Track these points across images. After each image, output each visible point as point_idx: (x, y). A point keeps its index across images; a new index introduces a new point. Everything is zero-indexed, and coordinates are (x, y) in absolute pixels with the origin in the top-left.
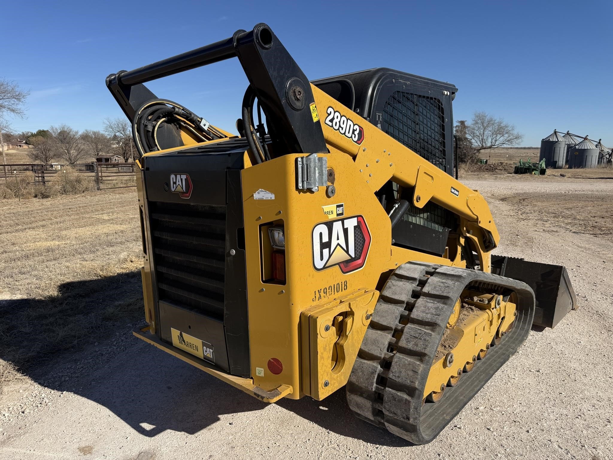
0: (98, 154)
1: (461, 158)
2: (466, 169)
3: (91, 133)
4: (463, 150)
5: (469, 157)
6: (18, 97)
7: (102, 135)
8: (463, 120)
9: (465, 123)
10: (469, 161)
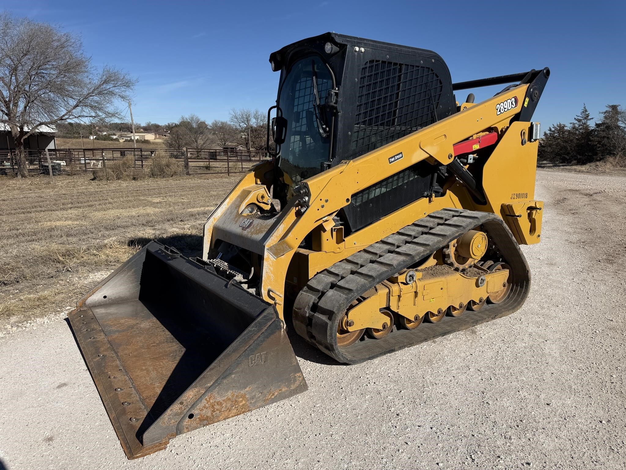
0: (225, 144)
1: (609, 150)
2: (614, 163)
3: (220, 123)
4: (612, 141)
5: (620, 149)
6: (128, 85)
7: (230, 125)
8: (615, 104)
9: (618, 108)
10: (620, 153)
